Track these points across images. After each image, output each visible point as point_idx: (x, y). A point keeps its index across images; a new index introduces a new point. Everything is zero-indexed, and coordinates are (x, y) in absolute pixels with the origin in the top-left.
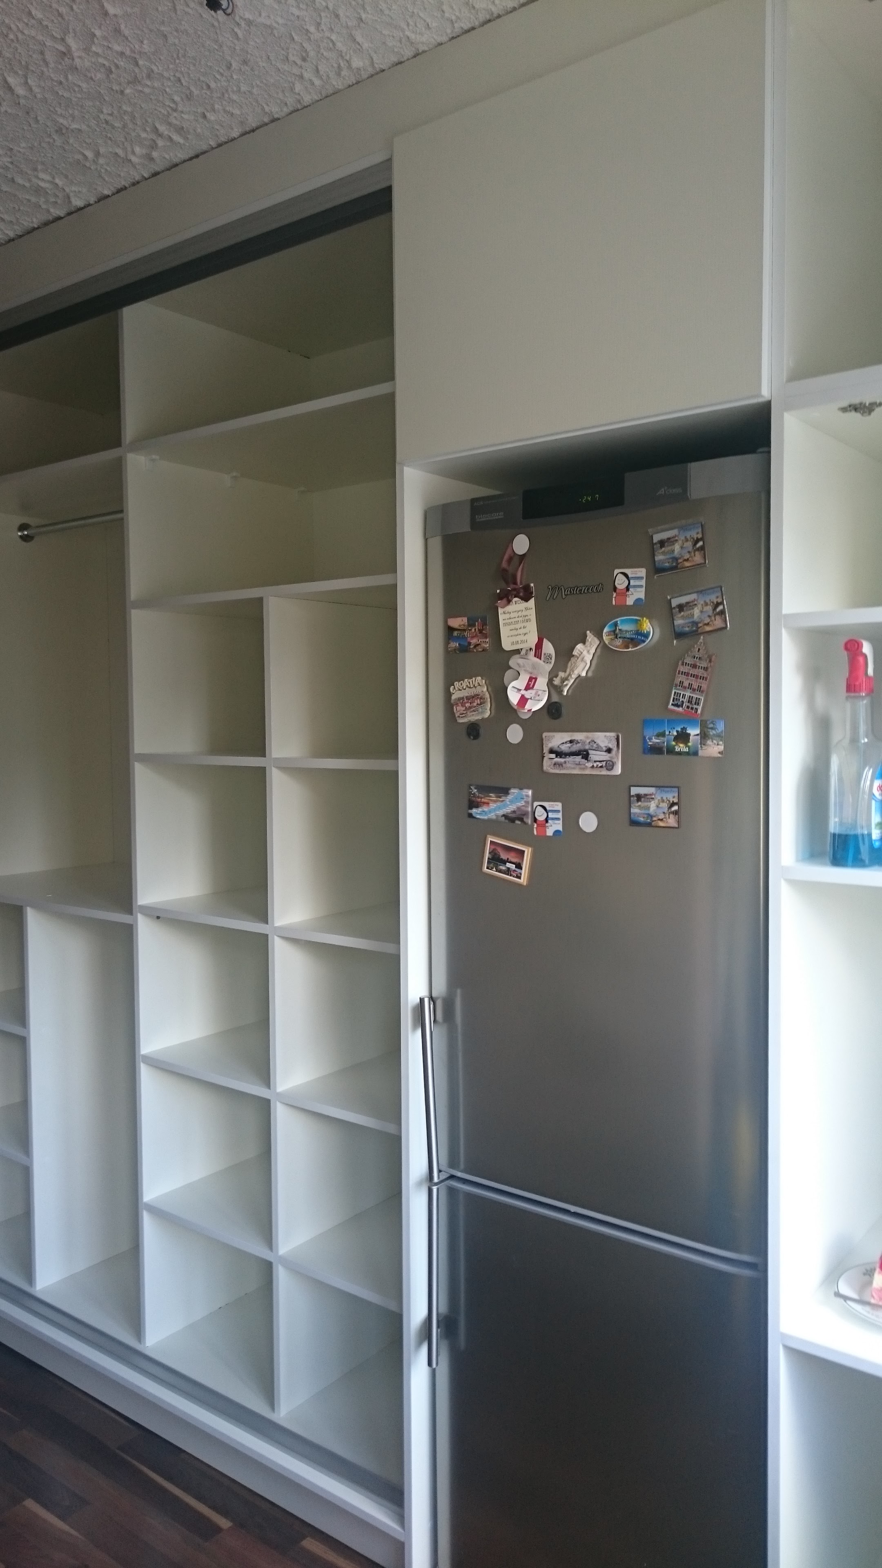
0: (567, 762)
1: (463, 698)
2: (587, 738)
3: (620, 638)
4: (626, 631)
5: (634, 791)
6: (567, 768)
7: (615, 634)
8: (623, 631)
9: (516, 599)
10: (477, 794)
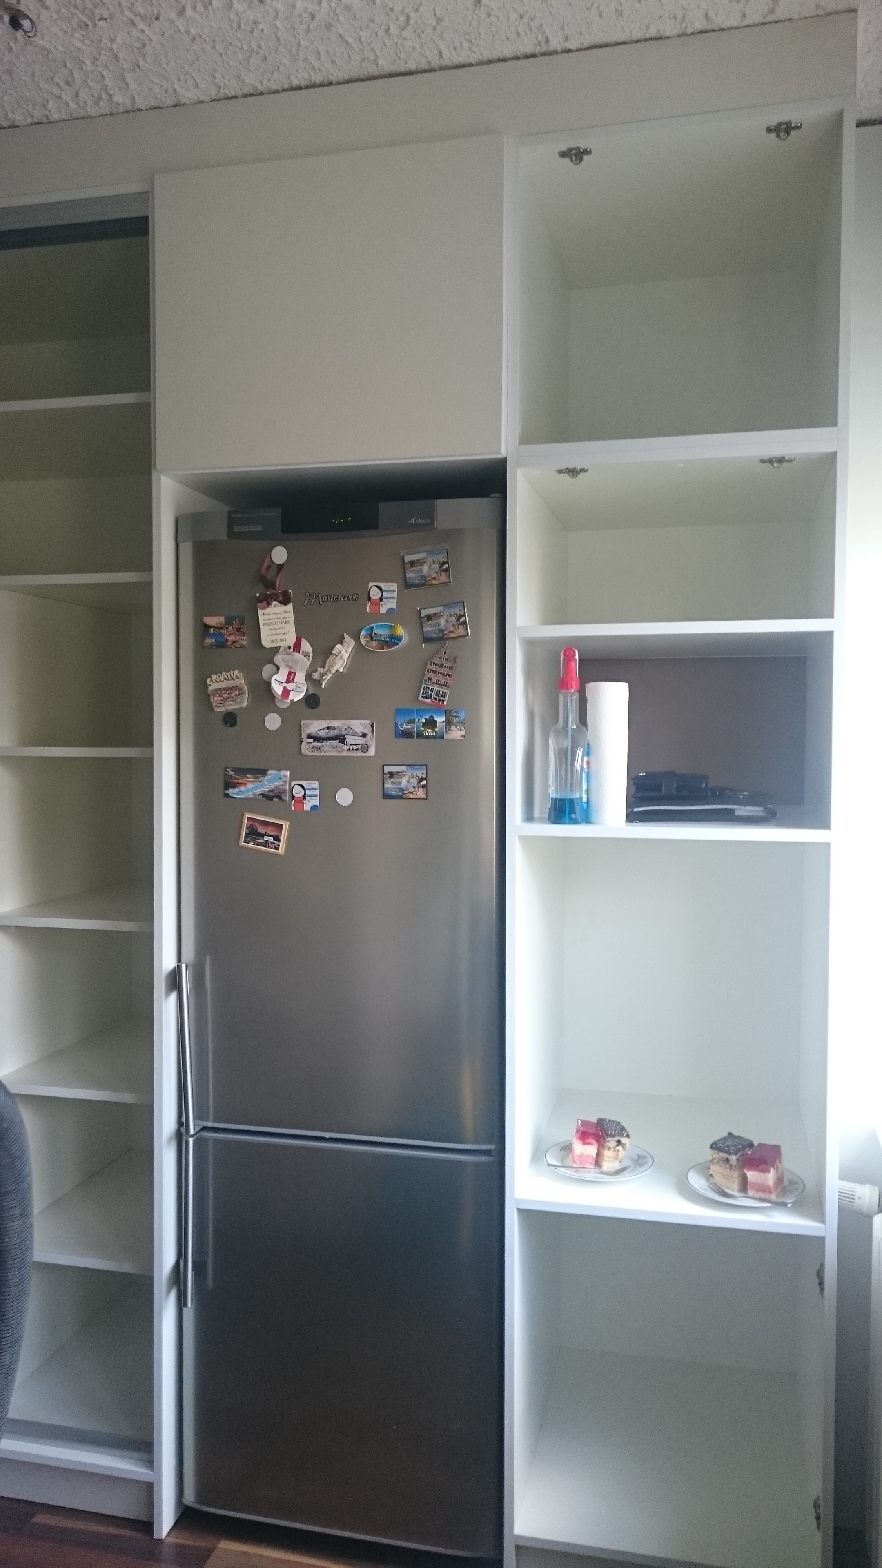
0: (325, 746)
1: (221, 689)
2: (344, 724)
3: (375, 640)
4: (381, 635)
5: (387, 769)
6: (325, 751)
7: (371, 636)
8: (378, 635)
9: (274, 603)
10: (234, 775)
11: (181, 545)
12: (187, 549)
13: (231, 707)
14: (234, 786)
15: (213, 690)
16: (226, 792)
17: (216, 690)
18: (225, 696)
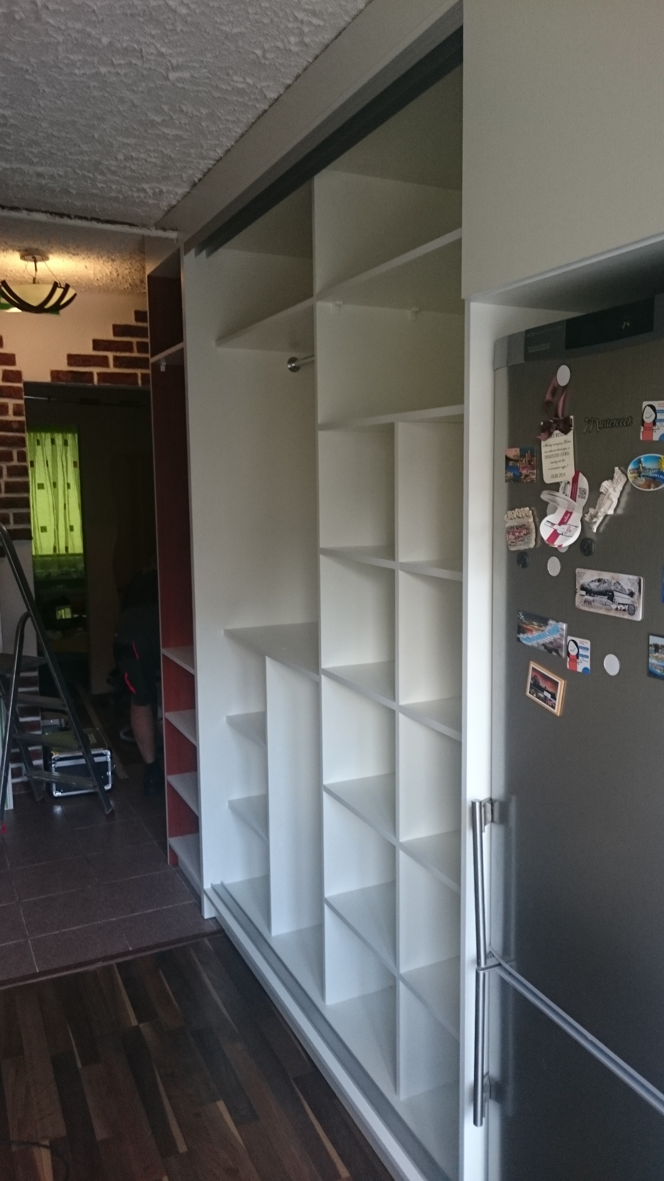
0: (595, 601)
1: (513, 527)
2: (613, 578)
3: (643, 476)
4: (650, 469)
5: (653, 640)
6: (595, 607)
7: (638, 472)
8: (646, 470)
9: (557, 432)
10: (524, 620)
11: (497, 372)
12: (502, 375)
13: (522, 546)
14: (524, 633)
15: (508, 528)
16: (518, 636)
17: (511, 528)
18: (517, 534)
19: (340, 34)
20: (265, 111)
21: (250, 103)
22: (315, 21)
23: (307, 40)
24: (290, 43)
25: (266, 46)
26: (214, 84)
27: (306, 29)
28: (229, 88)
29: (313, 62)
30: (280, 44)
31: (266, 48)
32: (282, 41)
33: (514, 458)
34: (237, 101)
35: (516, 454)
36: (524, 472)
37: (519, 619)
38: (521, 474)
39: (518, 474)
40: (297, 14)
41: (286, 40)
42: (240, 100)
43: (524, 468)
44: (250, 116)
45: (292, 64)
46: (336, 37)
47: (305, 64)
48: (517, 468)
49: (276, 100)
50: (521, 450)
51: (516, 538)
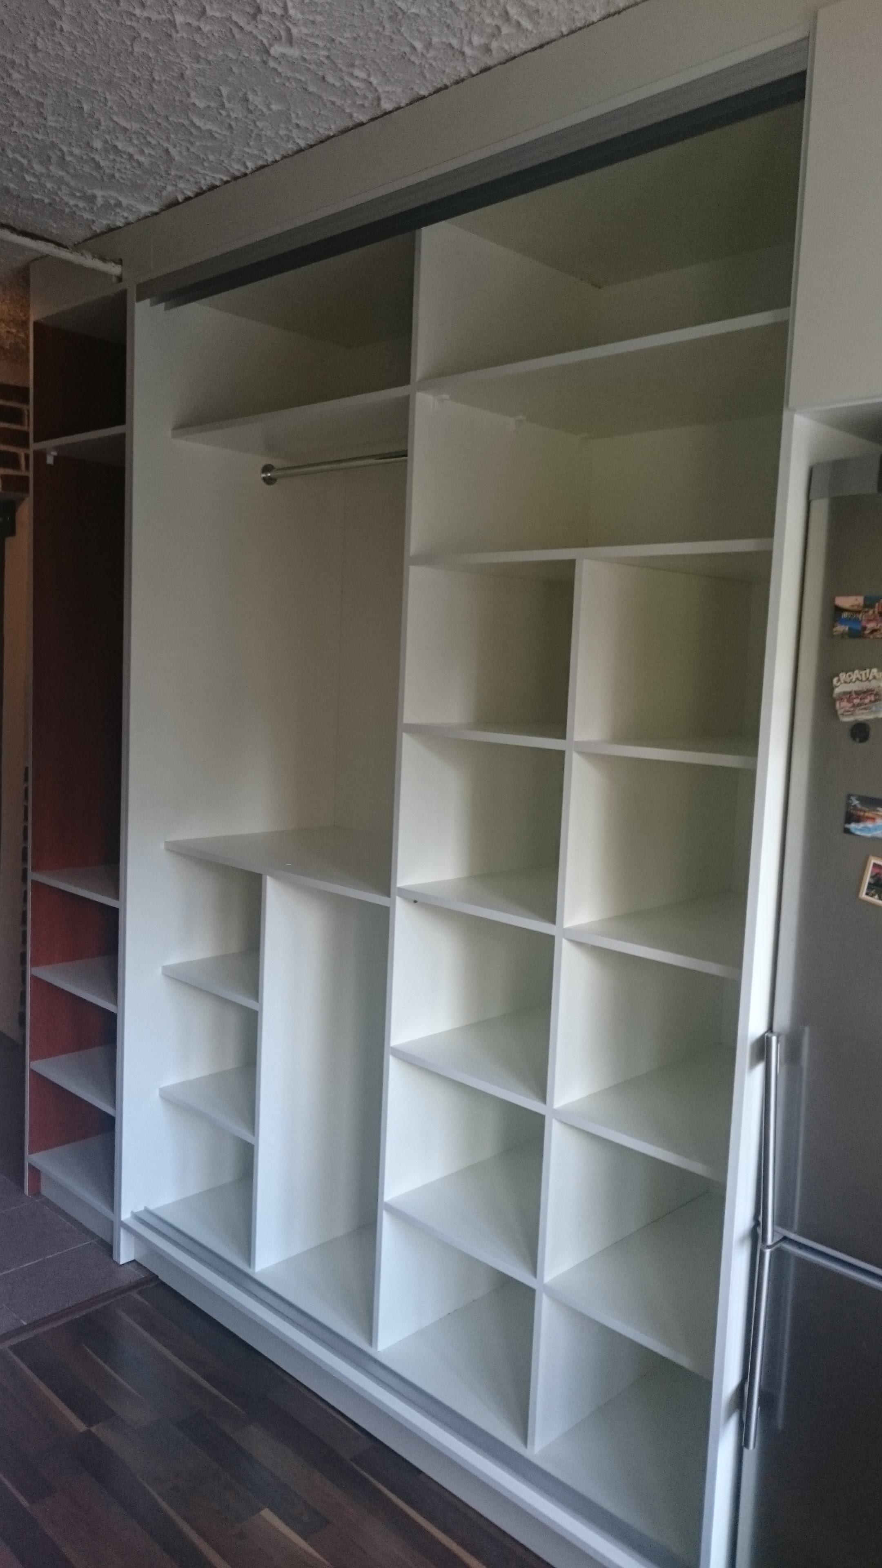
1: (850, 693)
10: (859, 806)
11: (815, 504)
12: (821, 507)
13: (862, 716)
14: (858, 820)
15: (840, 693)
16: (847, 826)
17: (845, 693)
18: (856, 701)
19: (541, 46)
20: (362, 124)
21: (348, 110)
22: (526, 24)
23: (494, 45)
24: (470, 42)
25: (435, 40)
26: (321, 73)
27: (505, 30)
28: (337, 84)
29: (477, 74)
30: (455, 42)
31: (433, 43)
32: (461, 39)
33: (851, 608)
34: (333, 103)
35: (856, 603)
36: (871, 626)
37: (848, 805)
38: (864, 628)
39: (859, 628)
40: (509, 8)
41: (466, 38)
42: (339, 102)
43: (869, 621)
44: (333, 127)
45: (447, 70)
46: (534, 49)
47: (463, 75)
48: (857, 621)
49: (390, 112)
50: (866, 599)
51: (854, 706)
